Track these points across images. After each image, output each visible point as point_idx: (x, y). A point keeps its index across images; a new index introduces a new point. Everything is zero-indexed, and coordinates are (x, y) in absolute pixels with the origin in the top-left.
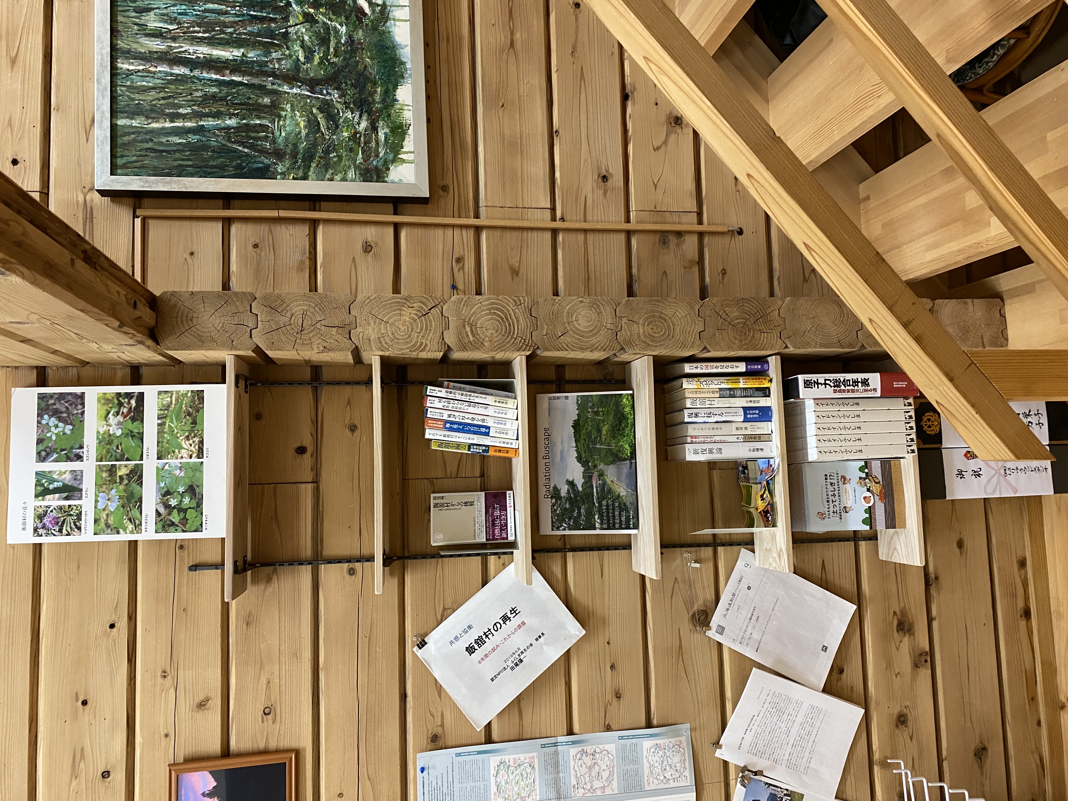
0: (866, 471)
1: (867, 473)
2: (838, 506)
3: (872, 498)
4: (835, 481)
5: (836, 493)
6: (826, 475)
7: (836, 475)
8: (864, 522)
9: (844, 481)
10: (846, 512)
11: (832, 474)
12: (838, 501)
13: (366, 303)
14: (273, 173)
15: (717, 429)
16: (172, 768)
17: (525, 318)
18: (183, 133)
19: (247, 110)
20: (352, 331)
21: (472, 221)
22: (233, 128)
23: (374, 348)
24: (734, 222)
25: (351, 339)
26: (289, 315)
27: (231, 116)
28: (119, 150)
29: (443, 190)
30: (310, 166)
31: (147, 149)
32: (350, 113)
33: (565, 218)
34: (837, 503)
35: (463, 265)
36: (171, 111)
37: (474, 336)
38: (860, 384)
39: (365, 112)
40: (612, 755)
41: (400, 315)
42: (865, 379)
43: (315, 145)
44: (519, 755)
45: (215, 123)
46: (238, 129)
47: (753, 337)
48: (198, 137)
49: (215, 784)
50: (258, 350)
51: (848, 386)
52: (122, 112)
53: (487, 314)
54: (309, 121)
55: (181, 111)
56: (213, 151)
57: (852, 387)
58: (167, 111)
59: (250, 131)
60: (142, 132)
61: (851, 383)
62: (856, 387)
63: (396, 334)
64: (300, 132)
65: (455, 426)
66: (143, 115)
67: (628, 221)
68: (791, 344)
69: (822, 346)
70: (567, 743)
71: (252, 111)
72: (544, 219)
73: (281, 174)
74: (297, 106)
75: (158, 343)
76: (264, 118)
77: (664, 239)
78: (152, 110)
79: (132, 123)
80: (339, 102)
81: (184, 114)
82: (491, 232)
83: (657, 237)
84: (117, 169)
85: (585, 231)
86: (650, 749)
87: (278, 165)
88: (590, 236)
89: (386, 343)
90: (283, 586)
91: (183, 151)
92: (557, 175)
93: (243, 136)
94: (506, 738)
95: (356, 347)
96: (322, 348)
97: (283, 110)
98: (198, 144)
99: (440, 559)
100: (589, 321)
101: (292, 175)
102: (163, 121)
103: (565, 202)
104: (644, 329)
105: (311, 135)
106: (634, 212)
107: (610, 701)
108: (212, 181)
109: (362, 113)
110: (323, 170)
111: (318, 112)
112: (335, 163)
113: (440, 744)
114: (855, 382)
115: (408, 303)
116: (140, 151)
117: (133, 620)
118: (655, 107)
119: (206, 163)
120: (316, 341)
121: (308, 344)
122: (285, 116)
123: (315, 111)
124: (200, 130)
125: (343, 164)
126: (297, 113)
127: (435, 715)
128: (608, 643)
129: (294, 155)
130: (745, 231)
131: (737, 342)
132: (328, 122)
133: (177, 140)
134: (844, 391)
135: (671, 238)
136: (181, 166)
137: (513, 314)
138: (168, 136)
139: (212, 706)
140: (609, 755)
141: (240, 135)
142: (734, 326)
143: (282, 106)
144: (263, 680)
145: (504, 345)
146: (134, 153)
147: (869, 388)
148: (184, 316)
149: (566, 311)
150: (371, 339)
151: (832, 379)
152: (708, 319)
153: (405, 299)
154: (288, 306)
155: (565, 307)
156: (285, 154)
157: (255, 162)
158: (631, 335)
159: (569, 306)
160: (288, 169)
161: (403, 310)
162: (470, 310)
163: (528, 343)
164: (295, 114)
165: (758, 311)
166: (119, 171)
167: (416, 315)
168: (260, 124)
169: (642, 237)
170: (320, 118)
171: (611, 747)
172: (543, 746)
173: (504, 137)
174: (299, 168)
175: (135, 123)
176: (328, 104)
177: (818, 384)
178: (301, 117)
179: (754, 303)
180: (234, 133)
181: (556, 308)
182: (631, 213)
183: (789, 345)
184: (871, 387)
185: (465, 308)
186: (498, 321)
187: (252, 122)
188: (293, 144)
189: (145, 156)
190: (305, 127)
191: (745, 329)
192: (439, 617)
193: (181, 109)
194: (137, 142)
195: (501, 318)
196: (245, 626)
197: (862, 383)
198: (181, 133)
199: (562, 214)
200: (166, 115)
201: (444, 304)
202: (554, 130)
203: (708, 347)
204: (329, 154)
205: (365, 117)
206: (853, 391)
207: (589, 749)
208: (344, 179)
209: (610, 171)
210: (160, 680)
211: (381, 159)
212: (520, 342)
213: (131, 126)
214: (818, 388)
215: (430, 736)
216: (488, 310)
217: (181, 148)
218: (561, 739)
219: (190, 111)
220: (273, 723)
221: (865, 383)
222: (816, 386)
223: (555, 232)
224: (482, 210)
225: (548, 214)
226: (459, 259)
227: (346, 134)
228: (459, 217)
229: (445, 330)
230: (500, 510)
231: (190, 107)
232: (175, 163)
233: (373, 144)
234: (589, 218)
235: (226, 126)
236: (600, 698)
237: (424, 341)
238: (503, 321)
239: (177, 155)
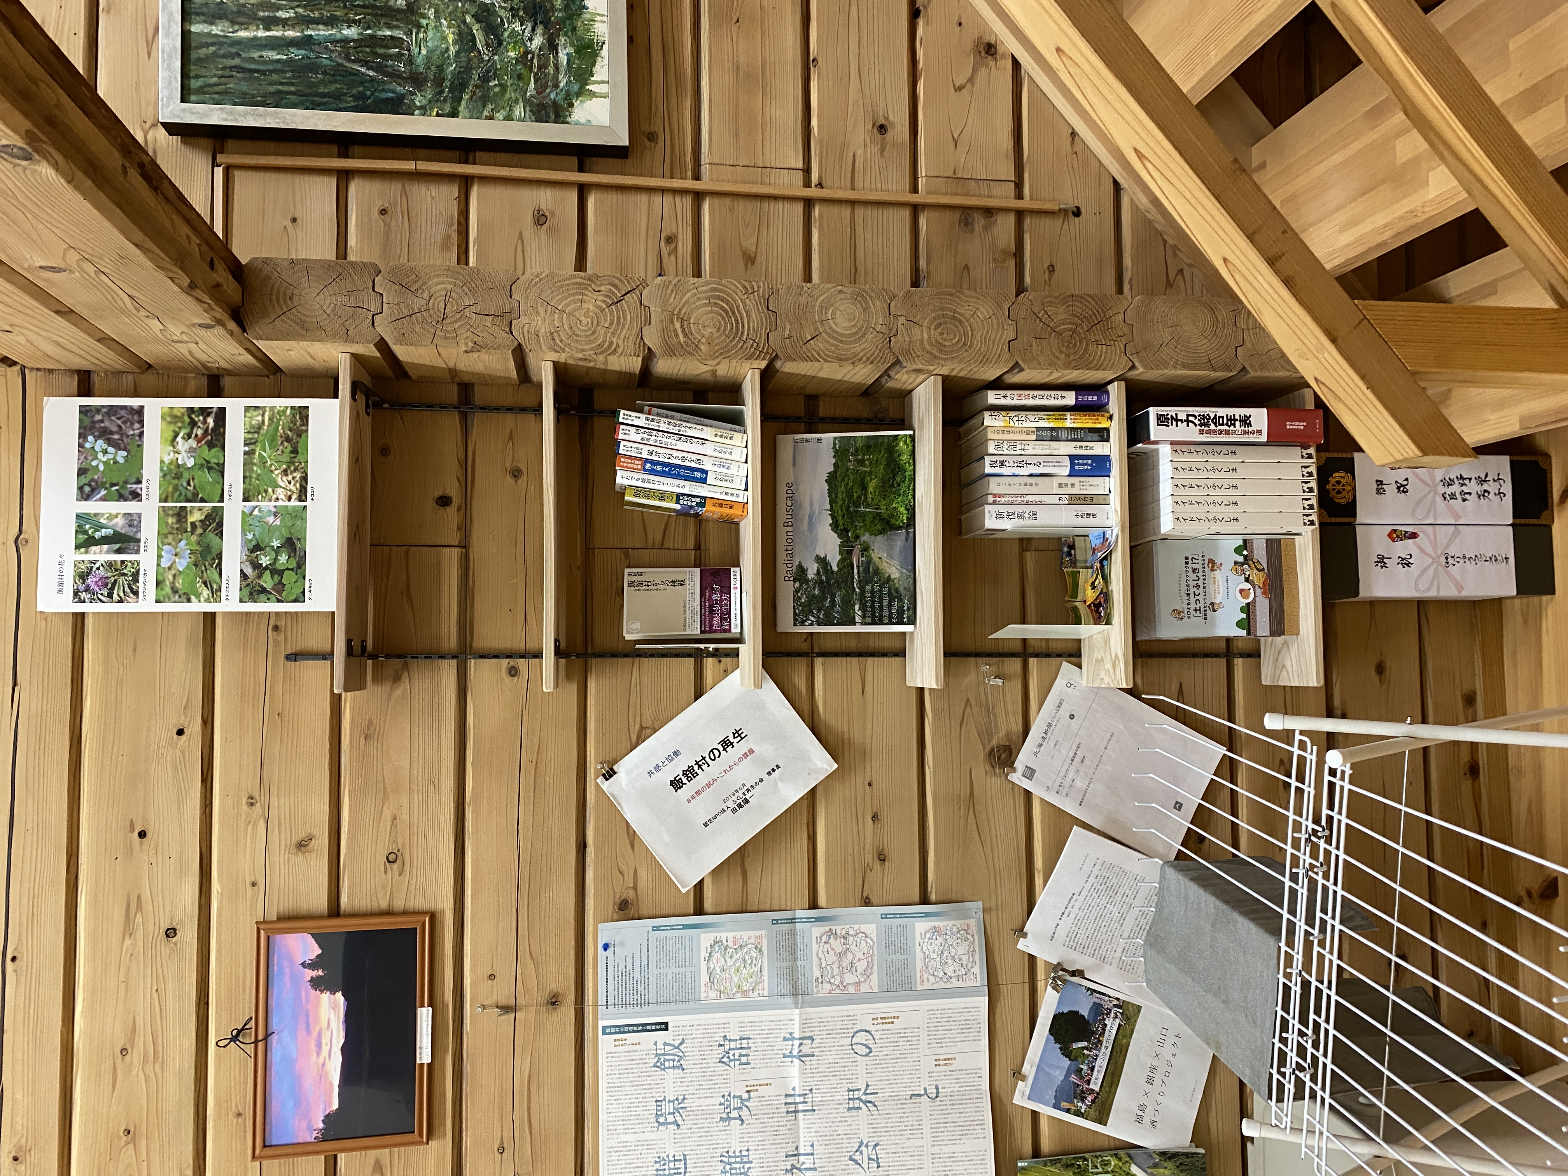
0: (1245, 553)
1: (1246, 557)
2: (1202, 601)
3: (1252, 591)
4: (1199, 566)
5: (1200, 583)
6: (1187, 558)
7: (1200, 558)
8: (1239, 624)
9: (1213, 567)
10: (1214, 610)
11: (1196, 557)
12: (1202, 594)
13: (534, 282)
14: (409, 107)
15: (1031, 484)
16: (261, 926)
17: (759, 313)
18: (283, 46)
19: (372, 15)
20: (514, 322)
21: (690, 184)
22: (353, 40)
23: (544, 347)
24: (1069, 200)
25: (512, 333)
26: (426, 295)
27: (350, 23)
28: (193, 67)
29: (649, 139)
30: (461, 98)
31: (232, 68)
32: (518, 24)
33: (824, 184)
34: (1200, 598)
35: (676, 247)
36: (266, 14)
37: (685, 335)
38: (1237, 423)
39: (541, 23)
40: (872, 940)
41: (582, 301)
42: (1245, 416)
43: (468, 68)
44: (741, 933)
45: (327, 33)
46: (360, 42)
47: (1086, 350)
48: (303, 52)
49: (320, 952)
50: (382, 345)
51: (1220, 425)
52: (198, 14)
53: (705, 305)
54: (460, 34)
55: (281, 14)
56: (324, 73)
57: (1226, 427)
58: (261, 14)
59: (376, 46)
60: (225, 43)
61: (1225, 421)
62: (1232, 427)
63: (574, 328)
64: (447, 50)
65: (659, 468)
66: (227, 19)
67: (915, 189)
68: (1141, 361)
69: (1185, 366)
70: (808, 920)
71: (379, 18)
72: (792, 184)
73: (420, 108)
74: (444, 11)
75: (244, 330)
76: (397, 27)
77: (966, 219)
78: (239, 13)
79: (211, 30)
80: (504, 8)
81: (284, 19)
82: (717, 201)
83: (957, 215)
84: (189, 94)
85: (853, 203)
86: (925, 934)
87: (416, 95)
88: (860, 212)
89: (561, 341)
90: (417, 689)
91: (283, 71)
92: (814, 122)
93: (366, 52)
94: (724, 910)
95: (520, 344)
96: (471, 344)
97: (424, 16)
98: (304, 62)
99: (637, 659)
100: (849, 320)
101: (436, 110)
102: (255, 28)
103: (824, 162)
104: (929, 334)
105: (462, 55)
106: (924, 179)
107: (871, 864)
108: (322, 114)
109: (536, 24)
110: (479, 104)
111: (473, 20)
112: (496, 94)
113: (632, 912)
114: (1231, 420)
115: (593, 286)
116: (222, 69)
117: (209, 727)
118: (958, 28)
119: (314, 89)
120: (464, 334)
121: (453, 338)
122: (427, 25)
123: (468, 19)
124: (306, 42)
125: (507, 96)
126: (444, 22)
127: (626, 874)
128: (870, 785)
129: (439, 82)
130: (1083, 211)
131: (1062, 356)
132: (488, 36)
133: (274, 55)
134: (1214, 432)
135: (976, 216)
136: (280, 92)
137: (741, 306)
138: (261, 50)
139: (316, 847)
140: (868, 940)
141: (362, 52)
142: (1060, 334)
143: (422, 11)
144: (387, 815)
145: (729, 351)
146: (214, 72)
147: (1250, 429)
148: (281, 294)
149: (818, 304)
150: (540, 335)
151: (1197, 414)
152: (1021, 323)
153: (590, 279)
154: (425, 283)
155: (817, 299)
156: (426, 80)
157: (383, 90)
158: (910, 342)
159: (822, 298)
160: (430, 101)
161: (586, 295)
162: (681, 299)
163: (763, 348)
164: (441, 24)
165: (1094, 314)
166: (193, 98)
167: (604, 302)
168: (392, 37)
169: (935, 214)
170: (476, 29)
171: (871, 929)
172: (775, 922)
173: (738, 68)
174: (445, 101)
175: (216, 30)
176: (488, 11)
177: (1177, 420)
178: (449, 27)
179: (1088, 301)
180: (354, 48)
181: (803, 299)
182: (920, 180)
183: (1137, 364)
184: (1254, 427)
185: (673, 295)
186: (721, 315)
187: (380, 33)
188: (437, 67)
189: (229, 77)
190: (455, 42)
191: (1075, 338)
192: (634, 739)
193: (280, 12)
194: (219, 57)
195: (725, 311)
196: (363, 741)
197: (1240, 421)
198: (280, 46)
199: (820, 177)
200: (260, 19)
201: (644, 288)
202: (811, 58)
203: (1021, 363)
204: (489, 81)
205: (540, 30)
206: (1227, 433)
207: (839, 929)
208: (509, 118)
209: (891, 118)
210: (245, 807)
211: (561, 90)
212: (752, 346)
213: (209, 34)
214: (1177, 426)
215: (618, 901)
216: (706, 298)
217: (279, 66)
218: (800, 914)
219: (293, 15)
220: (400, 875)
221: (1245, 421)
222: (1174, 423)
223: (809, 203)
224: (705, 169)
225: (799, 177)
226: (670, 238)
227: (512, 54)
228: (672, 177)
229: (645, 325)
230: (721, 592)
231: (292, 8)
232: (272, 89)
233: (551, 70)
234: (859, 184)
235: (343, 38)
236: (856, 859)
237: (614, 340)
238: (728, 315)
239: (275, 77)
